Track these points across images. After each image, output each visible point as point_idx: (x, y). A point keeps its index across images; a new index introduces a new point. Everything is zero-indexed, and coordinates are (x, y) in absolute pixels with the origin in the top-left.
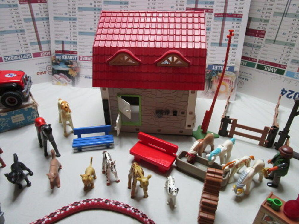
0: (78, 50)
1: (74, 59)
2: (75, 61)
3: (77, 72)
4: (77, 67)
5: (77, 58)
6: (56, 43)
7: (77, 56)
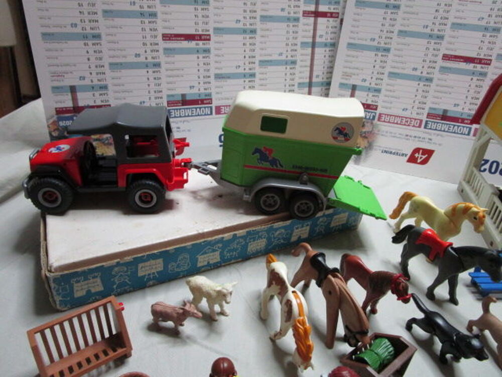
0: (380, 104)
1: (368, 117)
2: (370, 121)
3: (368, 142)
4: (371, 132)
5: (374, 117)
6: (339, 87)
7: (375, 113)
